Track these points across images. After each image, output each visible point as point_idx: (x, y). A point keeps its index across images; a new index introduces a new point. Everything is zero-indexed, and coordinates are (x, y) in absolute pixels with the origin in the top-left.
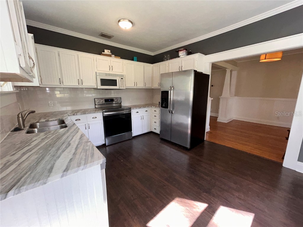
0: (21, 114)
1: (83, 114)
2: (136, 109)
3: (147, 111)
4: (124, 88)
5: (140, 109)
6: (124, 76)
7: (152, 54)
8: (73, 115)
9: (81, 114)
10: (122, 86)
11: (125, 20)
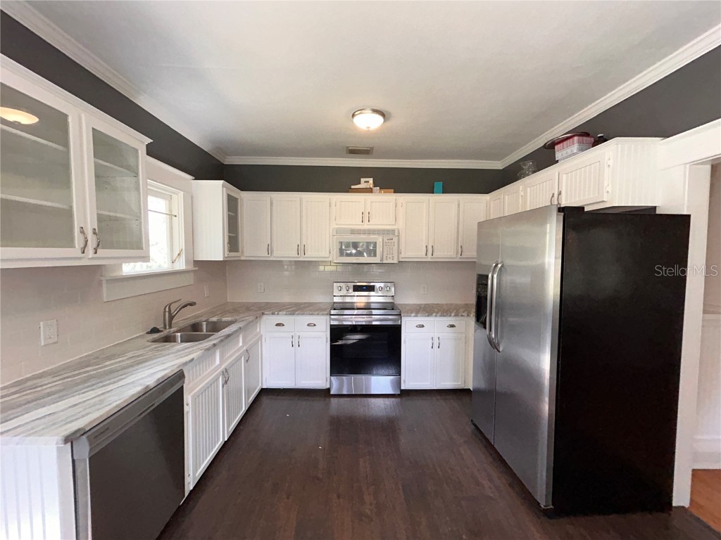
0: (169, 307)
1: (290, 314)
2: (416, 316)
3: (452, 326)
4: (395, 261)
5: (431, 319)
6: (396, 232)
7: (498, 165)
8: (272, 314)
9: (286, 314)
10: (389, 256)
11: (363, 111)
